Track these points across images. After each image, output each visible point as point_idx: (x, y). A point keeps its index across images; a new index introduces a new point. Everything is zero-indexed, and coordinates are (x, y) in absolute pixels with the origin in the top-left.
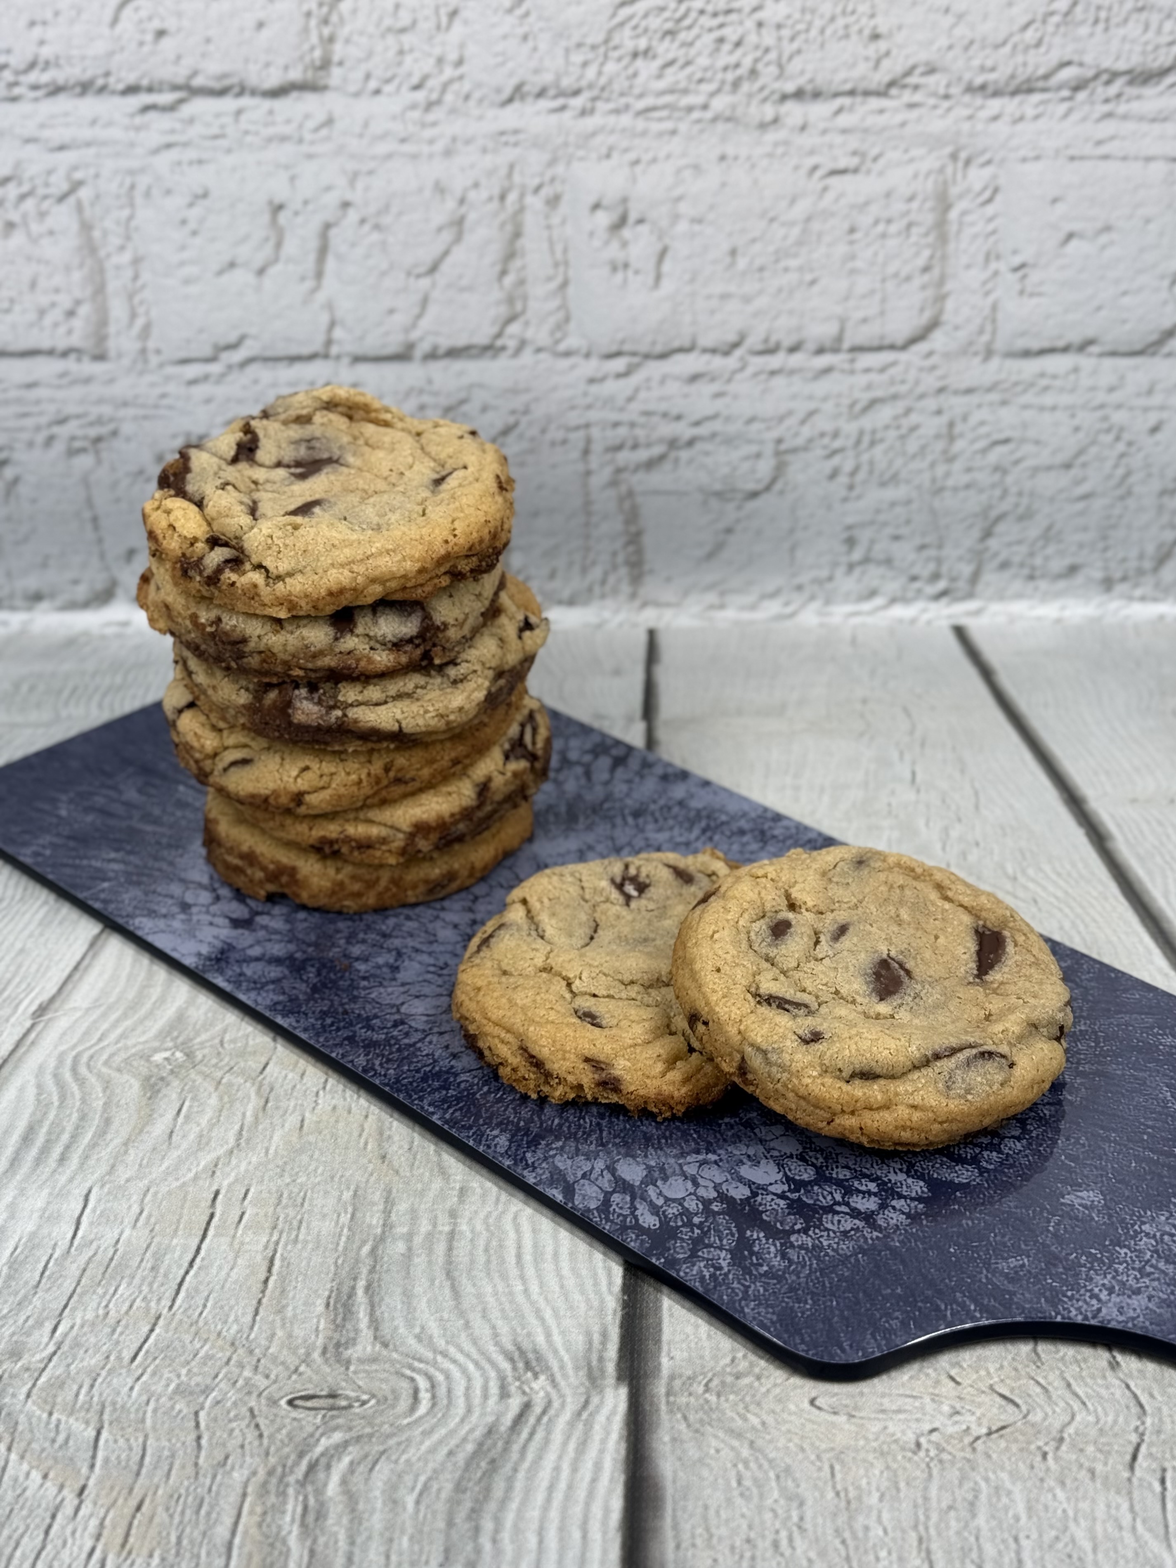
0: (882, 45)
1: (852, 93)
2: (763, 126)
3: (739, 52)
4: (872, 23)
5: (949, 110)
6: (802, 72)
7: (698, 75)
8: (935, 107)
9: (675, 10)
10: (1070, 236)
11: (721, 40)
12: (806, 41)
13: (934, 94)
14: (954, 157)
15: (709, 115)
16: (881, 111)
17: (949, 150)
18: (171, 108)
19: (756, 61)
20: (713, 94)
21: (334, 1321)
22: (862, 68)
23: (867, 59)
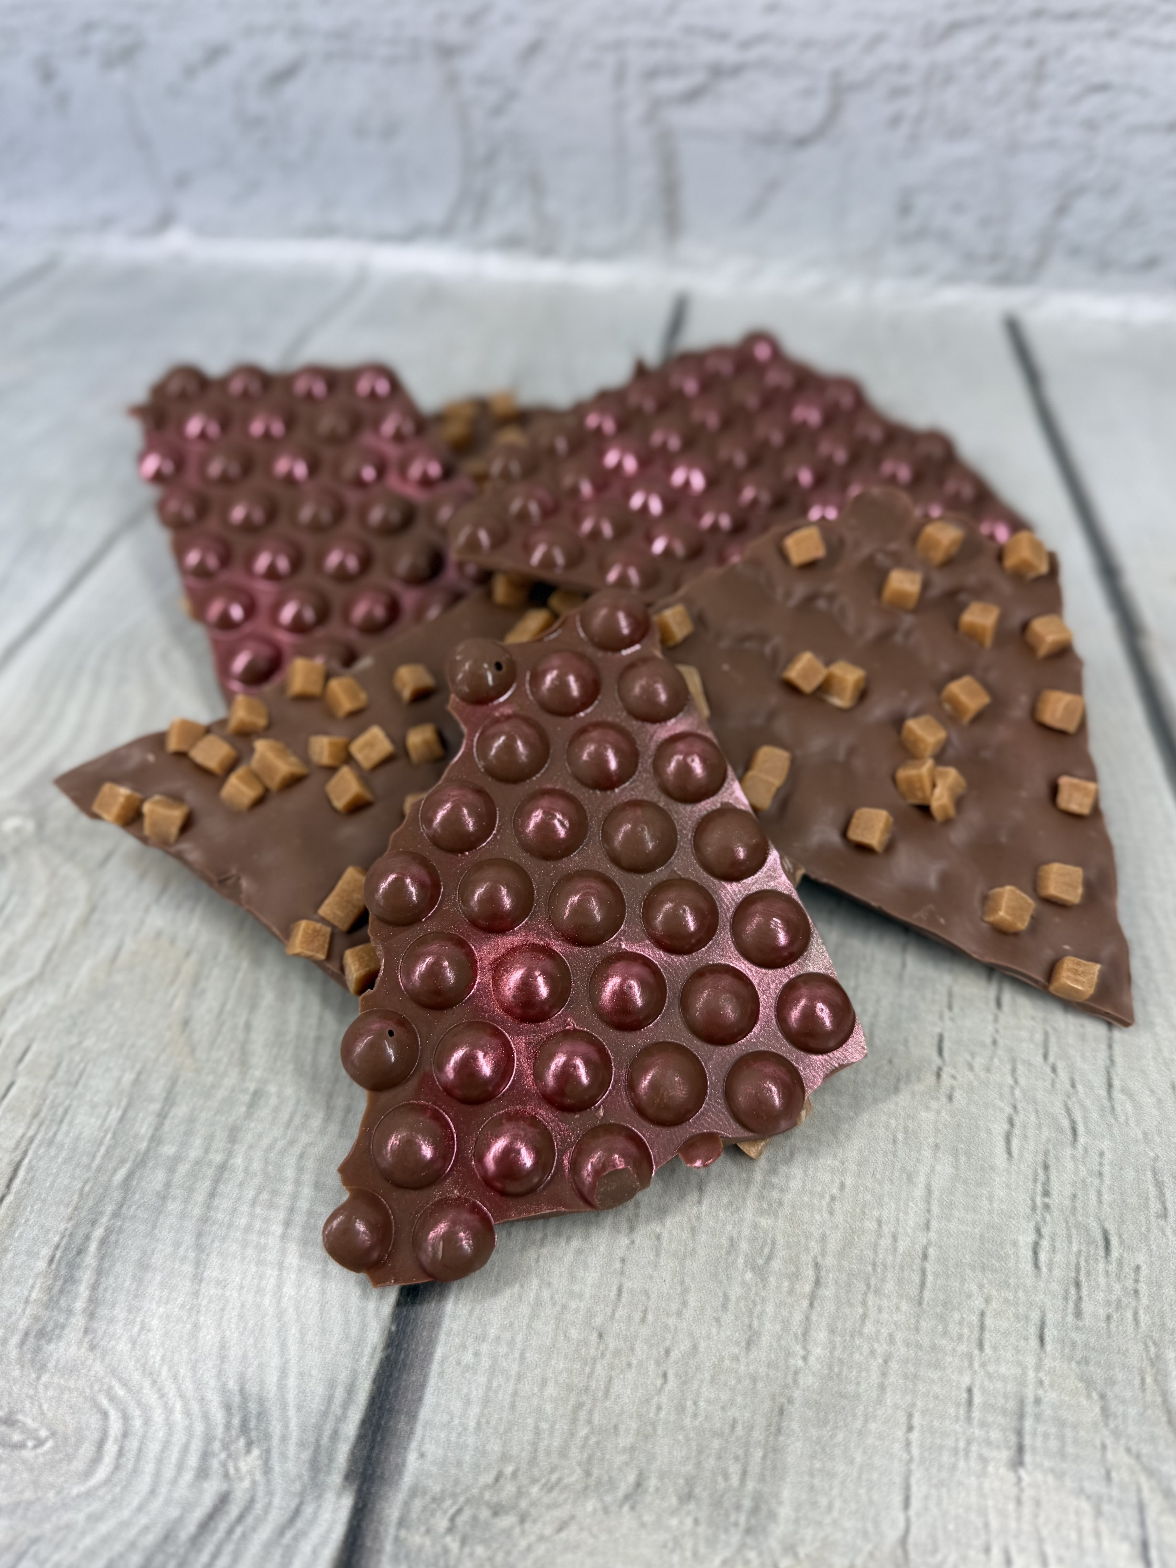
21: (50, 1289)
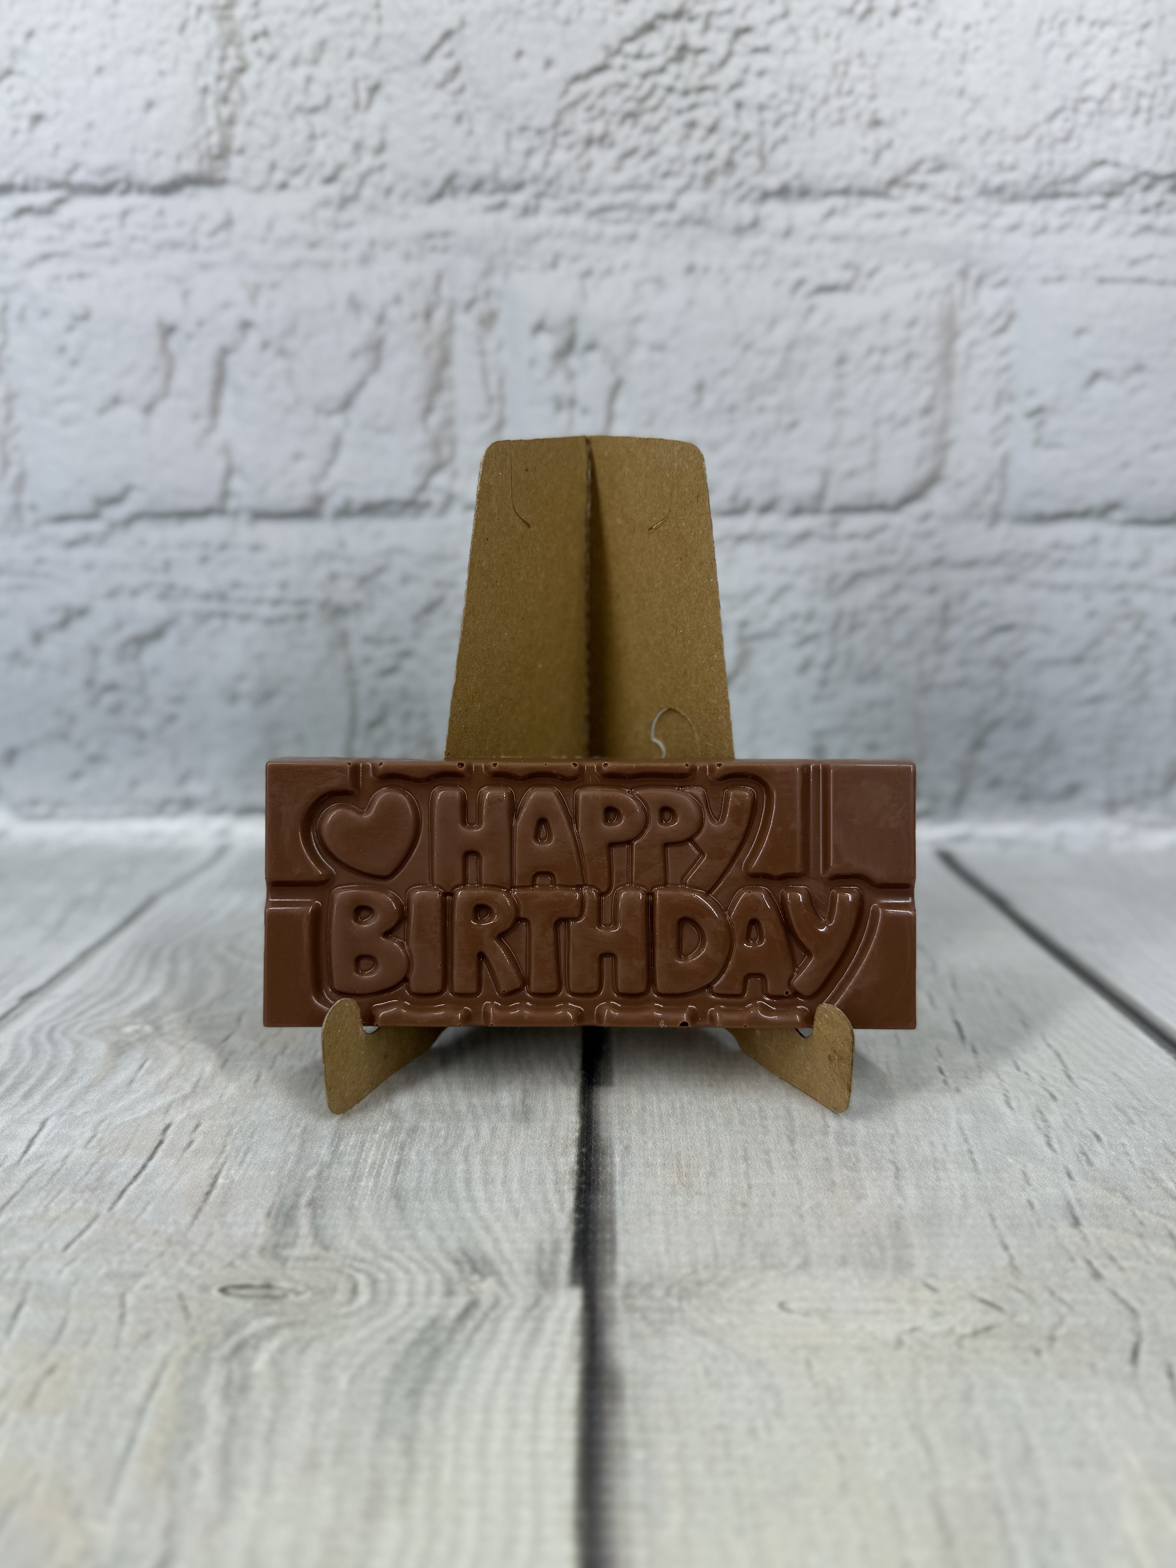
0: (883, 134)
1: (845, 192)
2: (740, 231)
3: (713, 139)
4: (873, 106)
5: (960, 216)
6: (788, 165)
7: (664, 167)
8: (943, 212)
9: (639, 87)
10: (1096, 376)
11: (692, 125)
12: (794, 127)
13: (942, 196)
14: (963, 274)
15: (674, 216)
16: (880, 216)
17: (957, 265)
18: (48, 210)
19: (734, 150)
20: (681, 191)
22: (859, 162)
23: (864, 150)
